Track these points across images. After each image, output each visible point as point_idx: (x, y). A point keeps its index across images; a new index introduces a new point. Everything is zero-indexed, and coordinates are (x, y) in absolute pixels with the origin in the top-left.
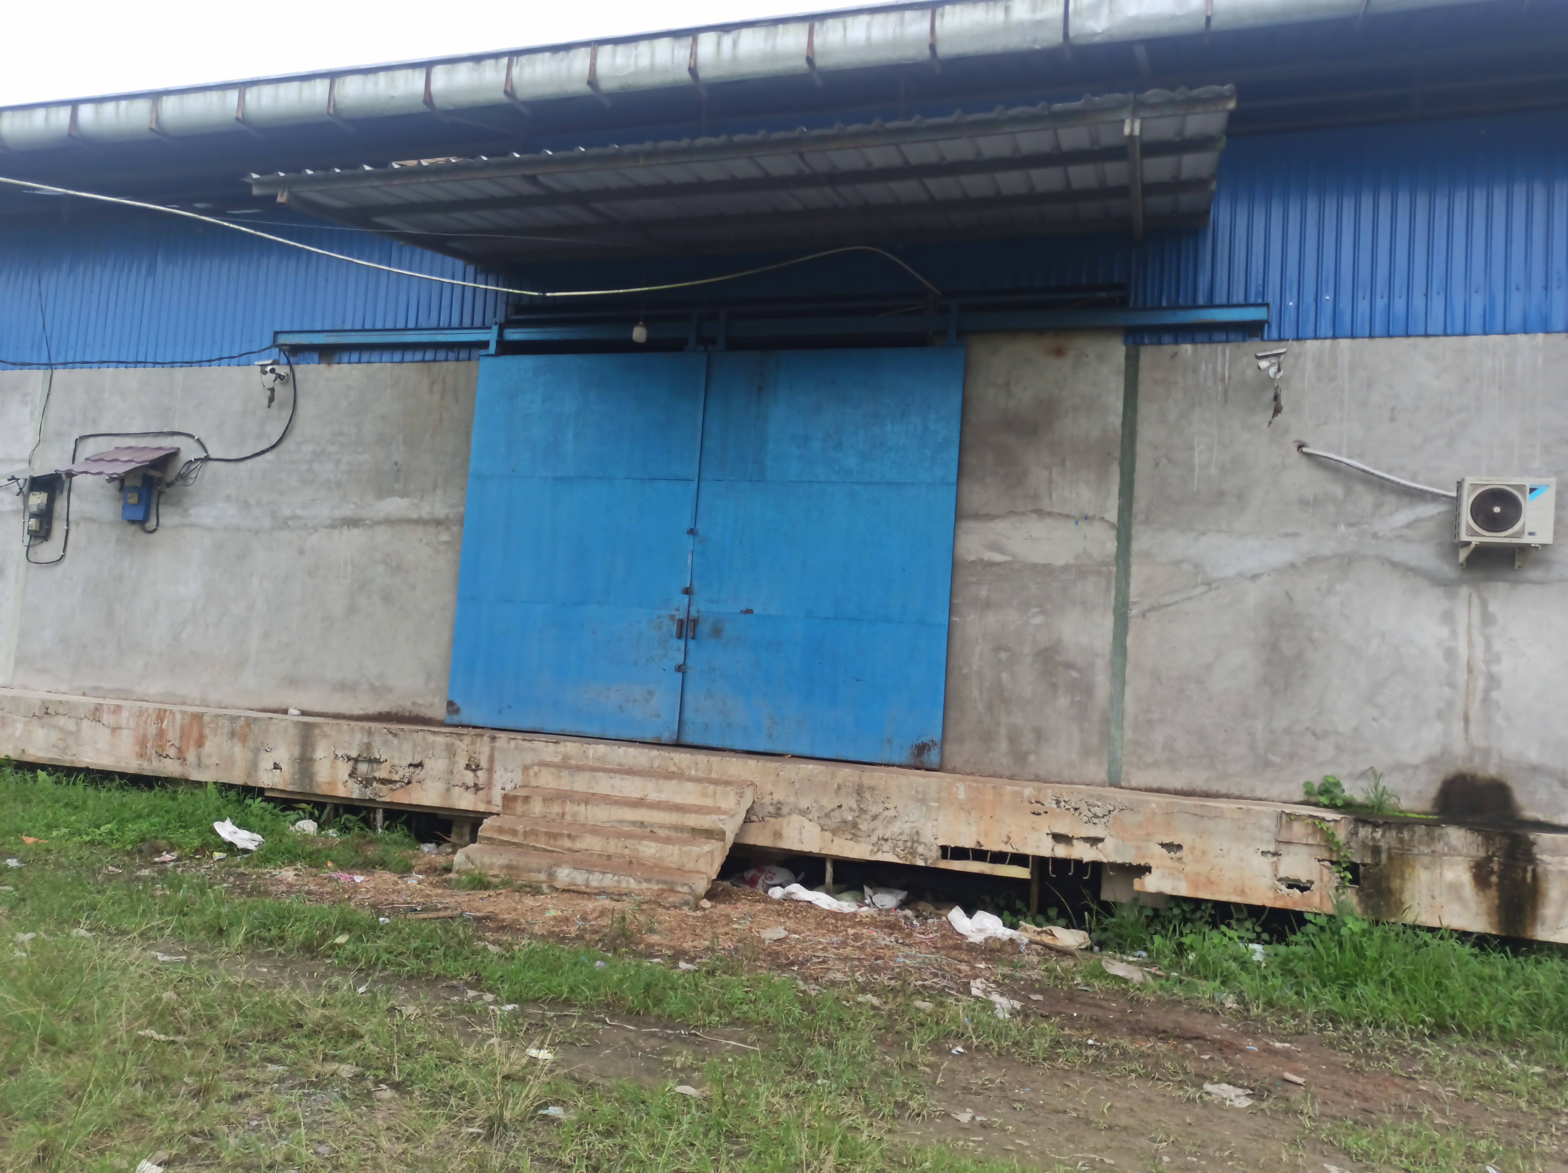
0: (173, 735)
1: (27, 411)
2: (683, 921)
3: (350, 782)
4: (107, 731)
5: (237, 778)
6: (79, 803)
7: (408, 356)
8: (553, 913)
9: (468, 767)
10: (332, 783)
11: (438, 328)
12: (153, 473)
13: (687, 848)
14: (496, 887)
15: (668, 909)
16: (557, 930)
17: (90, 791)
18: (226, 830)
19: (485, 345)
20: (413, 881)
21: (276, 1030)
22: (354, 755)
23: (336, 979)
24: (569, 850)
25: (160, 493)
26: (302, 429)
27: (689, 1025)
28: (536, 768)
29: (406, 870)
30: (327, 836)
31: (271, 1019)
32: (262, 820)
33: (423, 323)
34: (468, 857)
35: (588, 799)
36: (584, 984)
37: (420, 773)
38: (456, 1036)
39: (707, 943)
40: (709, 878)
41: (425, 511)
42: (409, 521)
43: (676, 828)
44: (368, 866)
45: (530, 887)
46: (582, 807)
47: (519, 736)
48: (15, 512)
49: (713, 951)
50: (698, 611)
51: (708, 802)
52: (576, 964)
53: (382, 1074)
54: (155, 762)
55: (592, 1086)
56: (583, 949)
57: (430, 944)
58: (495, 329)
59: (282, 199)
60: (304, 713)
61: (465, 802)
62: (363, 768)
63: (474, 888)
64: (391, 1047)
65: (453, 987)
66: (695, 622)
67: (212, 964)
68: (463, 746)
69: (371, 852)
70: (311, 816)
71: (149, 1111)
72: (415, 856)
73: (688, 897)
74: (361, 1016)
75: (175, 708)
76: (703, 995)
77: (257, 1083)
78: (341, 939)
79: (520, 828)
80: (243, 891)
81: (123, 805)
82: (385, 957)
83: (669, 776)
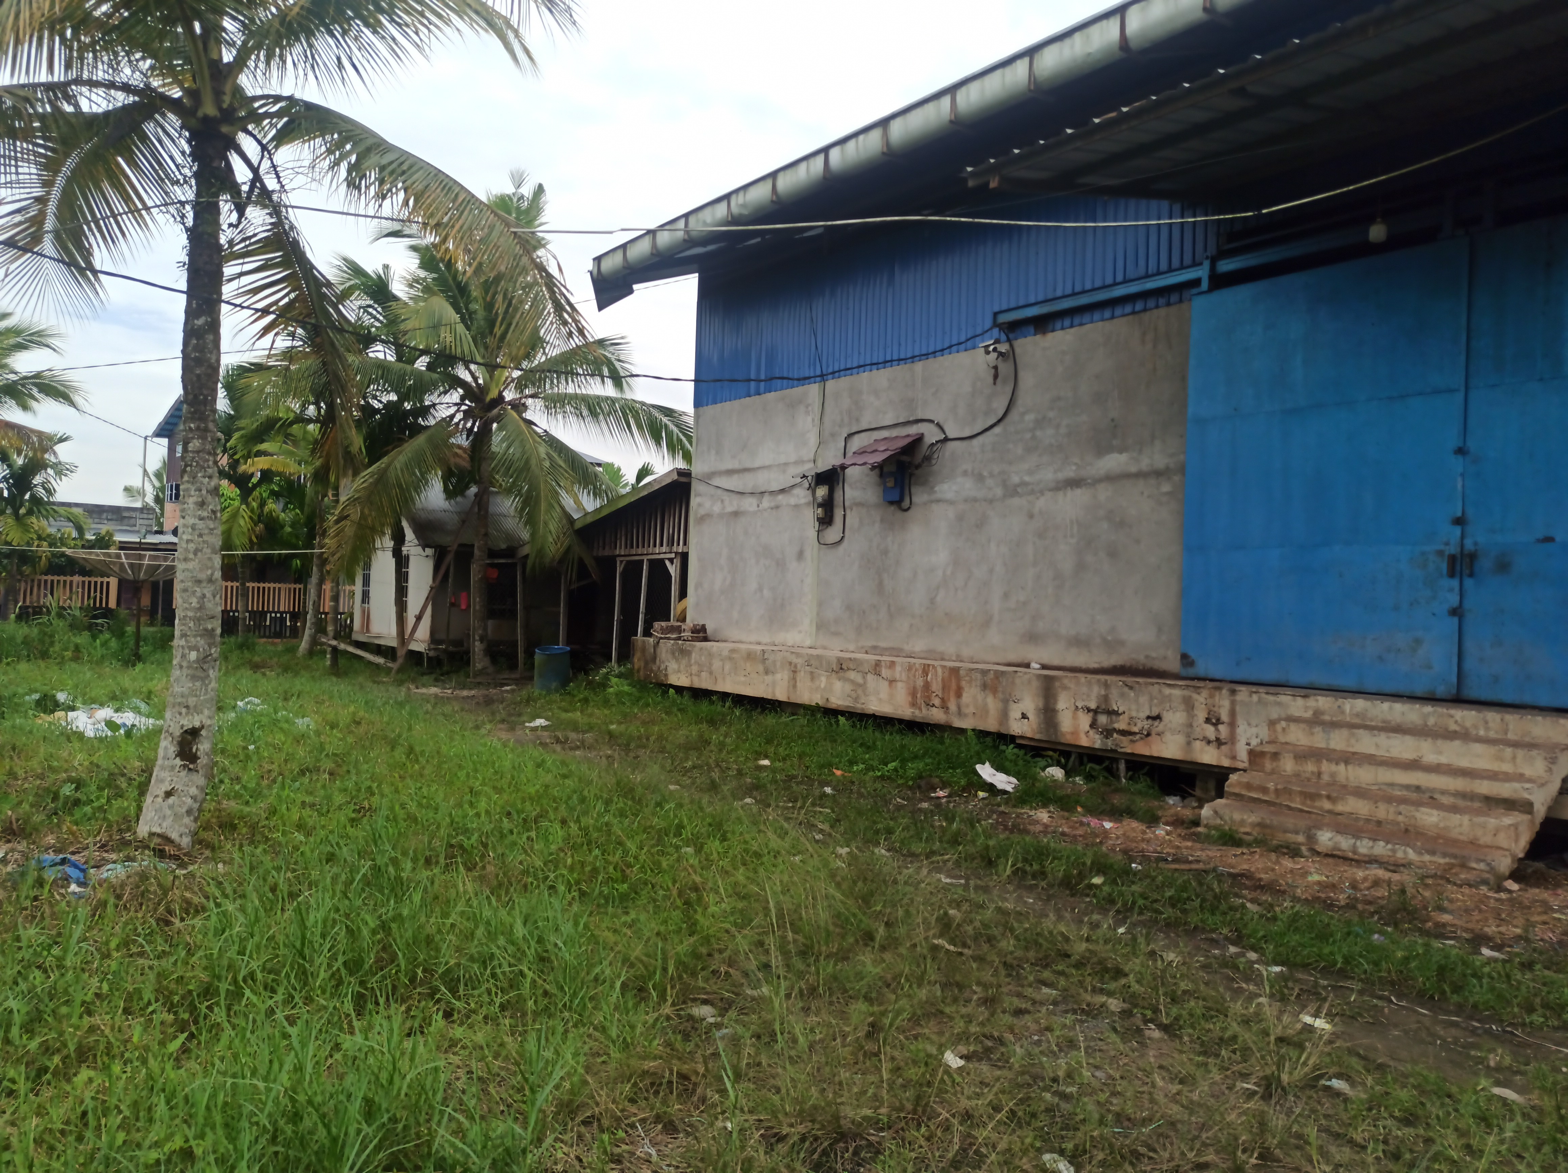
0: (936, 687)
1: (809, 419)
2: (1482, 902)
3: (1091, 733)
4: (886, 683)
5: (991, 725)
6: (870, 744)
7: (1118, 311)
8: (1316, 878)
9: (1208, 721)
10: (1075, 733)
11: (1147, 276)
12: (905, 458)
13: (1482, 819)
14: (1249, 845)
15: (1461, 886)
16: (1323, 896)
17: (878, 734)
18: (986, 771)
19: (1196, 282)
20: (1161, 831)
21: (1046, 957)
22: (1093, 706)
23: (1096, 917)
24: (1330, 812)
25: (911, 475)
26: (1024, 399)
27: (1502, 1021)
28: (1283, 724)
29: (1152, 820)
30: (1074, 783)
31: (1041, 945)
32: (1016, 765)
33: (1131, 274)
34: (1216, 812)
35: (1348, 758)
36: (1361, 956)
37: (1159, 726)
38: (1221, 989)
39: (1518, 931)
40: (1513, 856)
41: (1145, 464)
42: (1128, 476)
43: (1463, 795)
44: (1116, 814)
45: (1287, 848)
46: (1342, 767)
47: (1262, 690)
48: (808, 504)
49: (1527, 940)
50: (1476, 544)
51: (1506, 767)
52: (1349, 934)
53: (1149, 1013)
54: (924, 711)
55: (1381, 1067)
56: (1356, 919)
57: (1185, 895)
58: (1207, 264)
59: (993, 184)
60: (1044, 667)
61: (1208, 756)
62: (1103, 719)
63: (1225, 844)
64: (1156, 989)
65: (1212, 940)
66: (1472, 557)
67: (986, 889)
68: (1200, 699)
69: (1118, 800)
70: (1059, 764)
71: (947, 1010)
72: (1161, 807)
73: (1487, 876)
74: (1123, 955)
75: (936, 663)
76: (1518, 989)
77: (1034, 1002)
78: (1097, 880)
79: (1271, 786)
80: (1006, 828)
81: (903, 747)
82: (1141, 902)
83: (1450, 735)
